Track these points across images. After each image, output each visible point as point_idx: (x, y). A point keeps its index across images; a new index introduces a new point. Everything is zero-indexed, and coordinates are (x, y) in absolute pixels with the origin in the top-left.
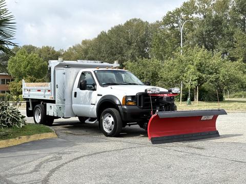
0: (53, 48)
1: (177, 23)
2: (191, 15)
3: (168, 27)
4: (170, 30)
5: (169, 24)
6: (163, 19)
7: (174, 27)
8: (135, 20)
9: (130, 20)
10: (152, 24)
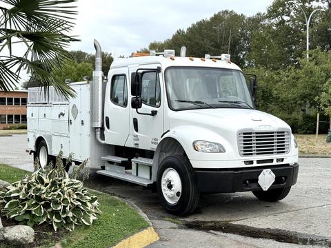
0: (111, 54)
1: (288, 15)
2: (310, 4)
3: (275, 21)
4: (277, 25)
5: (277, 16)
6: (268, 10)
7: (283, 21)
8: (226, 12)
9: (219, 13)
10: (250, 19)
